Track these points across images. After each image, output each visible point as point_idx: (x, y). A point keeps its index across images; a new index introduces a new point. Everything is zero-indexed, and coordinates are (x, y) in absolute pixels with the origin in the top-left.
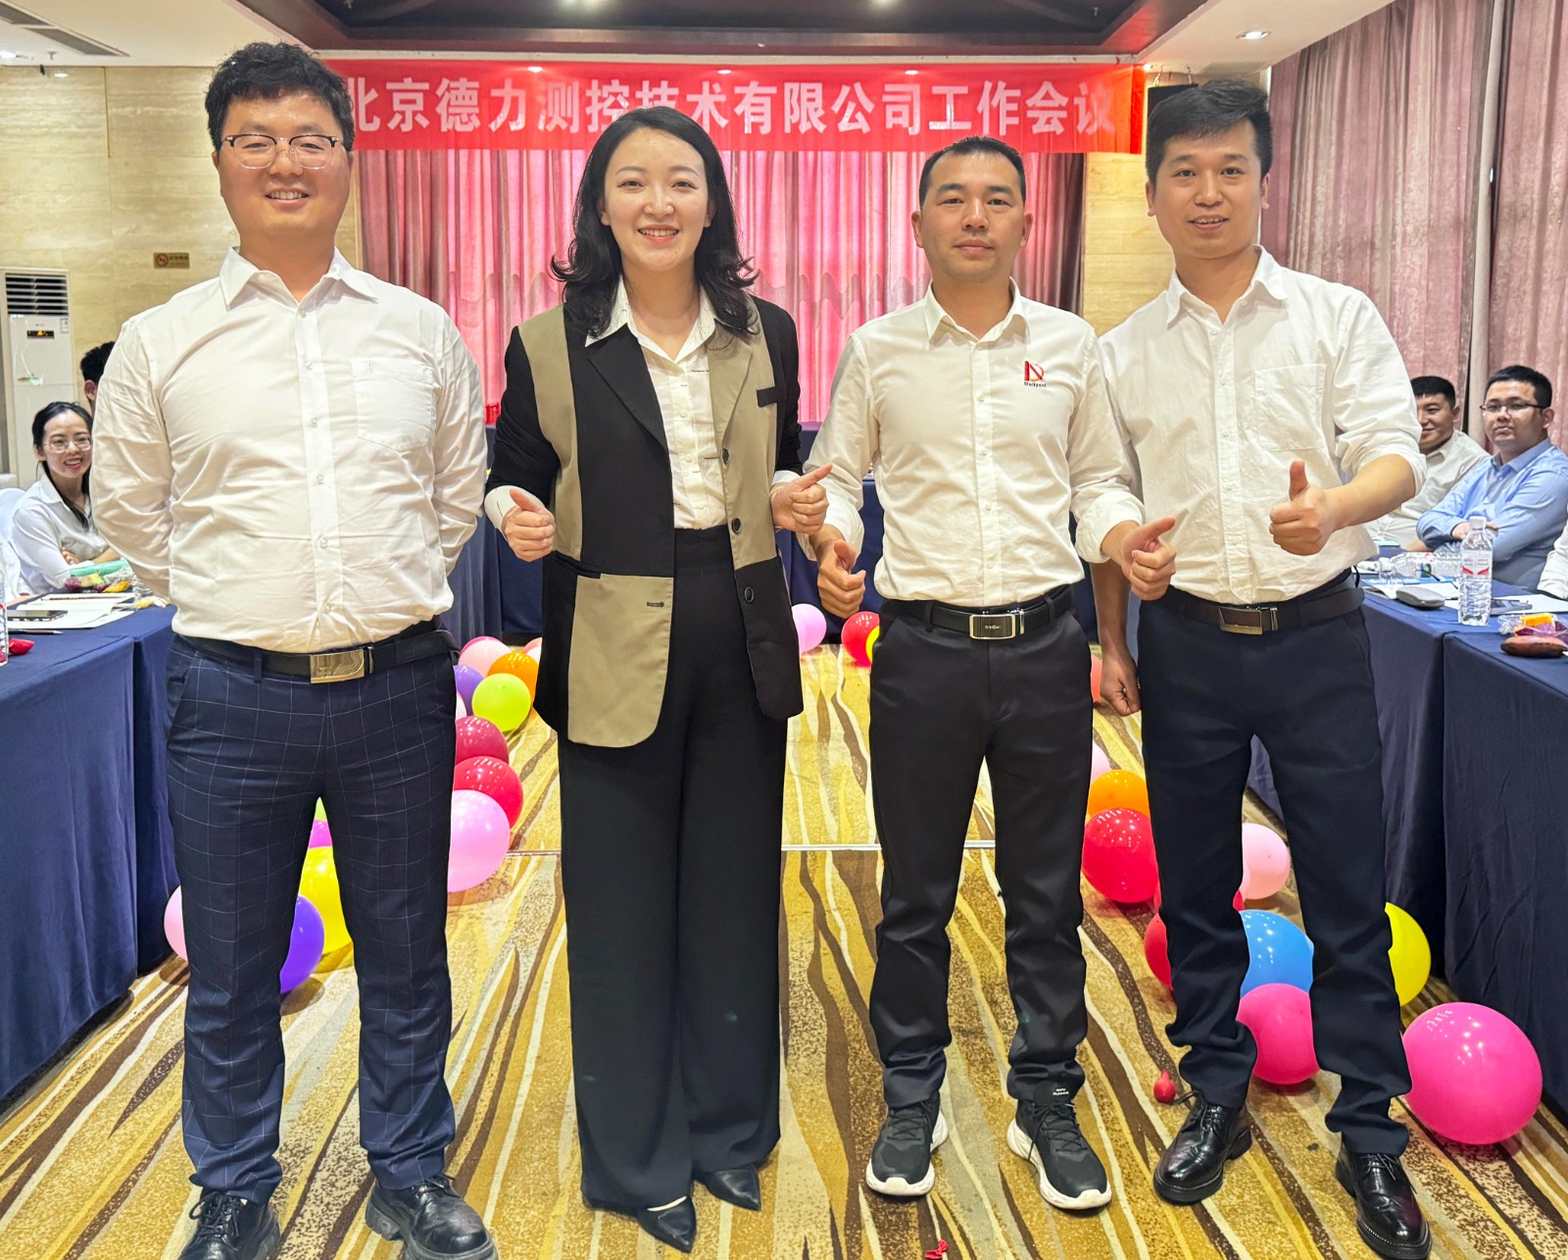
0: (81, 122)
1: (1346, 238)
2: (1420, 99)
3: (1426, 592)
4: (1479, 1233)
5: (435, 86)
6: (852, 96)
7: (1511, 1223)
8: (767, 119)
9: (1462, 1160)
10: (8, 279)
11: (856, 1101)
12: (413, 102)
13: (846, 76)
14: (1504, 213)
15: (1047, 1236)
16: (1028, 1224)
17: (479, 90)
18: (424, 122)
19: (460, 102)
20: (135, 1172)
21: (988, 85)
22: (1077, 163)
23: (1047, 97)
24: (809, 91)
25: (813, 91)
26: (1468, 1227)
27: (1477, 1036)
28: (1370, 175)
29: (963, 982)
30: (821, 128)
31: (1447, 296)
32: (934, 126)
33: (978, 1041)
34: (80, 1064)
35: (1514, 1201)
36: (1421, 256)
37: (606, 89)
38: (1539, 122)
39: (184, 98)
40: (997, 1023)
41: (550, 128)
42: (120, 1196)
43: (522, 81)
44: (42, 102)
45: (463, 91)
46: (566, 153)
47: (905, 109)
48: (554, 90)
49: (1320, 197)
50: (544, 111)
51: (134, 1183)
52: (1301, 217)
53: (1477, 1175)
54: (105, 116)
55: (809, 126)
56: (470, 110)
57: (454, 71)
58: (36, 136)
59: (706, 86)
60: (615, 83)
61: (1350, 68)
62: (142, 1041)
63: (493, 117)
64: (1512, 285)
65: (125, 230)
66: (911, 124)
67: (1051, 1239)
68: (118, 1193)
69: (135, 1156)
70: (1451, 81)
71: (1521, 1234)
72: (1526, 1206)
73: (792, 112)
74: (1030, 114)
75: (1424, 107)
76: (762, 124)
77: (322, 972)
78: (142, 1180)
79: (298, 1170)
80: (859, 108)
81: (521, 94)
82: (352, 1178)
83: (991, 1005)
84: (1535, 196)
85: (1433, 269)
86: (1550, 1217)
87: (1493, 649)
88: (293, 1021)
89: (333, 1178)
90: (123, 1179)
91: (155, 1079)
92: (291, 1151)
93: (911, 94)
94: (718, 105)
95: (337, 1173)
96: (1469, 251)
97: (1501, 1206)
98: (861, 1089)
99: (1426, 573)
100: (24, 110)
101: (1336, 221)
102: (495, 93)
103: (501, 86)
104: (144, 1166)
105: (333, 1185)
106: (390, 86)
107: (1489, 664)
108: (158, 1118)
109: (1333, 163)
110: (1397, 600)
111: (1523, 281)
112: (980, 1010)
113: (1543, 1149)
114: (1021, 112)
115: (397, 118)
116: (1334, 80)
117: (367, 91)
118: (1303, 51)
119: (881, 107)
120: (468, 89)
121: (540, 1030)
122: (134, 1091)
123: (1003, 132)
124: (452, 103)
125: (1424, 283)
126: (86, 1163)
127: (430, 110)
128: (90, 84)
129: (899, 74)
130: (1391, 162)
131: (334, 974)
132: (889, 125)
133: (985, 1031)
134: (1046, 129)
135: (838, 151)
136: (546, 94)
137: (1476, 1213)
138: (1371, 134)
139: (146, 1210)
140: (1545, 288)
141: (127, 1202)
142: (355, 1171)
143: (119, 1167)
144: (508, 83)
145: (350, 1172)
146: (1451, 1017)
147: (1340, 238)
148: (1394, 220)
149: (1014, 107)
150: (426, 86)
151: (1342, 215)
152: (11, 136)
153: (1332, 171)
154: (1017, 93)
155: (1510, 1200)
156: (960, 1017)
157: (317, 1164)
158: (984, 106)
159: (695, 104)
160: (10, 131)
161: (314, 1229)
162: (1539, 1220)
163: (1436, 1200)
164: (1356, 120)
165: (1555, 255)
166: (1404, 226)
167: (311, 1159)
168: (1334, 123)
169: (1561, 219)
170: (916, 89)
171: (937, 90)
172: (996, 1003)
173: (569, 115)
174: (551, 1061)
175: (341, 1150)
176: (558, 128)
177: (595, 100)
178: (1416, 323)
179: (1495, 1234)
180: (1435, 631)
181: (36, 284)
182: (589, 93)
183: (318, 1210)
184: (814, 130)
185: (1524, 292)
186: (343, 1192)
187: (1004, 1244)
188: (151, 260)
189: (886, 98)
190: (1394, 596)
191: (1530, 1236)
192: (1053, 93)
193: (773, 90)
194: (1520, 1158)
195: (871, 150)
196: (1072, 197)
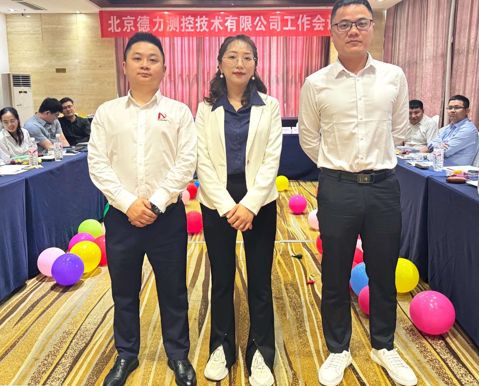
0: (34, 30)
1: (408, 61)
2: (431, 18)
3: (424, 164)
4: (434, 364)
5: (136, 18)
6: (260, 20)
7: (444, 361)
8: (235, 27)
9: (430, 341)
10: (13, 76)
11: (241, 319)
12: (130, 23)
13: (258, 14)
14: (456, 52)
15: (296, 363)
16: (290, 359)
17: (149, 19)
18: (133, 29)
19: (144, 23)
20: (19, 339)
21: (301, 16)
22: (328, 39)
23: (319, 19)
24: (247, 18)
25: (248, 18)
26: (430, 362)
27: (435, 301)
28: (416, 41)
29: (278, 283)
30: (251, 29)
31: (439, 78)
32: (285, 28)
33: (281, 301)
34: (8, 305)
35: (445, 354)
36: (431, 66)
37: (187, 18)
38: (467, 24)
39: (64, 23)
40: (288, 295)
41: (171, 30)
42: (12, 347)
43: (162, 17)
44: (23, 24)
45: (145, 20)
46: (176, 38)
47: (276, 24)
48: (172, 19)
49: (401, 48)
50: (168, 25)
51: (18, 342)
52: (395, 55)
53: (434, 345)
54: (41, 28)
55: (247, 29)
56: (147, 25)
57: (143, 14)
58: (21, 34)
59: (216, 17)
60: (190, 16)
61: (410, 9)
62: (27, 299)
63: (154, 27)
64: (458, 74)
65: (47, 61)
66: (278, 28)
67: (297, 364)
68: (13, 345)
69: (19, 334)
70: (441, 12)
71: (447, 364)
72: (449, 355)
73: (242, 25)
74: (314, 25)
75: (432, 20)
76: (233, 29)
77: (85, 278)
78: (20, 341)
79: (68, 339)
80: (262, 23)
81: (162, 20)
82: (84, 341)
83: (286, 290)
84: (465, 46)
85: (434, 70)
86: (457, 359)
87: (443, 181)
88: (74, 293)
89: (78, 342)
90: (15, 341)
91: (29, 310)
92: (67, 333)
93: (278, 19)
94: (220, 23)
95: (80, 340)
96: (445, 64)
97: (441, 355)
98: (243, 315)
99: (425, 159)
100: (17, 27)
101: (406, 55)
102: (154, 20)
103: (156, 18)
104: (21, 337)
105: (78, 344)
106: (123, 18)
107: (442, 186)
108: (28, 322)
109: (405, 39)
110: (415, 166)
111: (461, 73)
112: (283, 291)
113: (455, 336)
114: (311, 24)
115: (126, 28)
116: (405, 12)
117: (117, 20)
118: (396, 4)
119: (269, 23)
120: (146, 19)
121: (148, 297)
122: (22, 314)
123: (305, 30)
124: (142, 23)
125: (432, 74)
126: (4, 336)
127: (135, 26)
128: (37, 19)
129: (275, 13)
130: (422, 38)
131: (88, 279)
132: (271, 29)
133: (284, 298)
134: (318, 29)
135: (256, 36)
136: (169, 20)
137: (433, 357)
138: (416, 29)
139: (20, 351)
140: (468, 74)
141: (14, 348)
142: (85, 340)
143: (14, 337)
144: (158, 17)
145: (84, 340)
146: (427, 295)
147: (407, 61)
148: (423, 55)
149: (309, 22)
150: (134, 18)
151: (407, 54)
152: (14, 34)
153: (404, 41)
154: (309, 18)
155: (444, 353)
156: (276, 293)
157: (74, 337)
158: (299, 22)
159: (213, 23)
160: (14, 33)
161: (70, 357)
162: (453, 360)
163: (421, 353)
164: (412, 25)
165: (471, 64)
166: (426, 57)
167: (72, 336)
168: (405, 26)
169: (473, 53)
170: (279, 18)
171: (285, 17)
172: (288, 289)
173: (176, 27)
174: (149, 306)
175: (82, 333)
176: (173, 30)
177: (184, 22)
178: (429, 86)
179: (438, 364)
180: (426, 176)
181: (21, 78)
182: (182, 20)
183: (72, 351)
184: (248, 30)
185: (462, 76)
186: (80, 346)
187: (282, 365)
188: (55, 70)
189: (270, 20)
190: (414, 165)
191: (450, 365)
192: (321, 18)
193: (236, 18)
194: (448, 340)
195: (266, 36)
196: (326, 50)
